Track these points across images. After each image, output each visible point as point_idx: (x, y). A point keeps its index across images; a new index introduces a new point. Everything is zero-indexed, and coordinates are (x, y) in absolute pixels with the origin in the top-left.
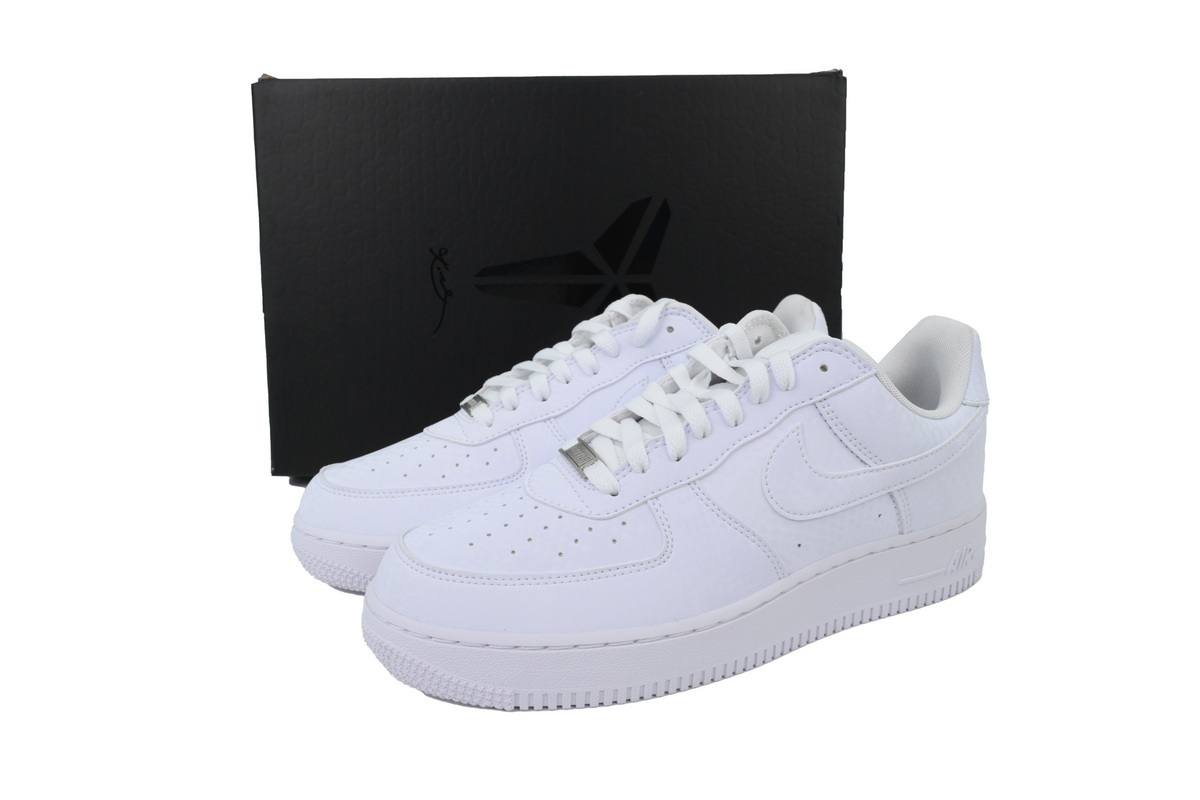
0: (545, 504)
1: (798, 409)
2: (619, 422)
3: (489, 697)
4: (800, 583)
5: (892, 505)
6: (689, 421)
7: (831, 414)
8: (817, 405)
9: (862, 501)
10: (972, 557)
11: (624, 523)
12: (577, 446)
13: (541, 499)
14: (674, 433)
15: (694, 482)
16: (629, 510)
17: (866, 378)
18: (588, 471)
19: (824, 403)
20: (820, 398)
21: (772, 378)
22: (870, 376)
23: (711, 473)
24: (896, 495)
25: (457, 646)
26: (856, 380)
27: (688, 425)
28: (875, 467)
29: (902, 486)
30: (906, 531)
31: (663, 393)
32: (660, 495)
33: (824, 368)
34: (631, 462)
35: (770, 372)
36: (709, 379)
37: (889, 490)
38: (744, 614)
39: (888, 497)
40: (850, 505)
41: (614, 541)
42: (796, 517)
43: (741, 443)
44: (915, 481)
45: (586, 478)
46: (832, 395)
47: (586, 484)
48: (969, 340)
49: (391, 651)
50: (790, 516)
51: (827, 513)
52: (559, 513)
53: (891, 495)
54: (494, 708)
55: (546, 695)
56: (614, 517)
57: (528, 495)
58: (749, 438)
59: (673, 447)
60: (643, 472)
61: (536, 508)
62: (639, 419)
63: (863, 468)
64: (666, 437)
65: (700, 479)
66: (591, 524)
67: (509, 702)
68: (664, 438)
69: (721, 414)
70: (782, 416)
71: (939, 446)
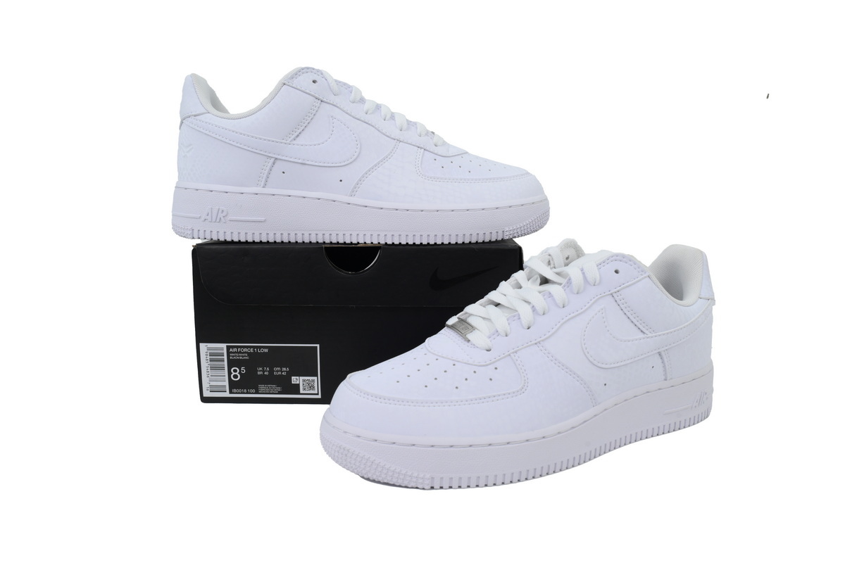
0: (443, 357)
1: (601, 297)
2: (484, 307)
3: (414, 480)
4: (605, 410)
5: (660, 361)
6: (534, 304)
7: (622, 301)
8: (614, 295)
9: (643, 356)
10: (707, 398)
11: (496, 368)
12: (459, 322)
13: (440, 354)
14: (525, 311)
15: (539, 342)
16: (499, 360)
17: (643, 278)
18: (470, 336)
19: (618, 294)
20: (616, 290)
21: (585, 278)
22: (645, 277)
23: (550, 336)
24: (663, 354)
25: (394, 446)
26: (637, 280)
27: (533, 307)
28: (650, 335)
29: (667, 348)
30: (668, 379)
31: (511, 289)
32: (518, 350)
33: (617, 272)
34: (499, 330)
35: (583, 273)
36: (539, 281)
37: (659, 351)
38: (573, 428)
39: (658, 355)
40: (636, 359)
41: (491, 379)
42: (603, 366)
43: (568, 318)
44: (675, 344)
45: (469, 341)
46: (622, 289)
47: (469, 344)
48: (701, 257)
49: (348, 451)
50: (599, 365)
51: (622, 364)
52: (453, 362)
53: (660, 354)
54: (417, 488)
55: (451, 479)
56: (490, 364)
57: (430, 352)
58: (572, 315)
59: (525, 322)
60: (506, 336)
61: (437, 359)
62: (497, 305)
63: (641, 335)
64: (520, 314)
65: (543, 341)
66: (475, 368)
67: (427, 484)
68: (519, 315)
69: (554, 300)
70: (592, 301)
71: (689, 323)
